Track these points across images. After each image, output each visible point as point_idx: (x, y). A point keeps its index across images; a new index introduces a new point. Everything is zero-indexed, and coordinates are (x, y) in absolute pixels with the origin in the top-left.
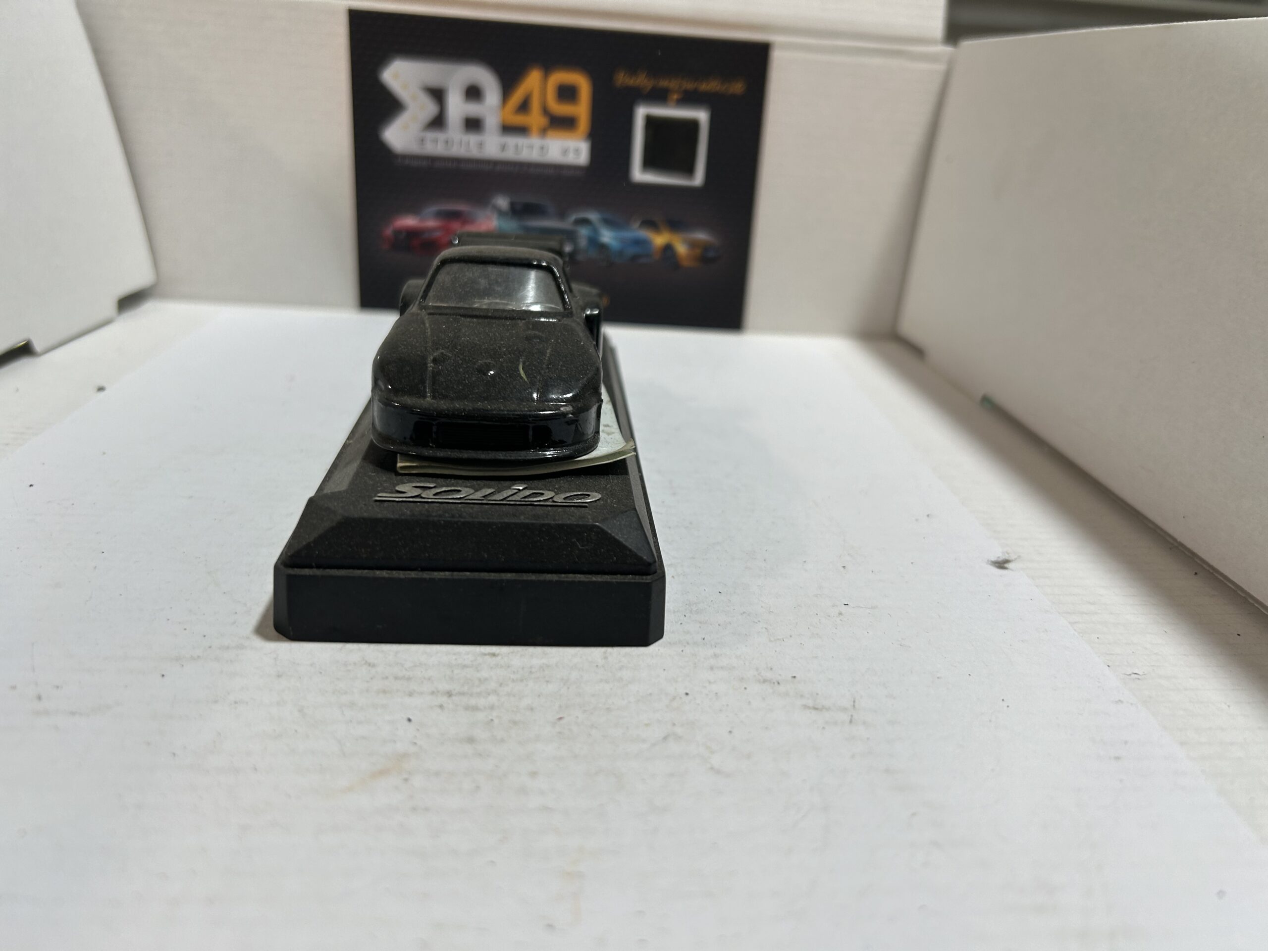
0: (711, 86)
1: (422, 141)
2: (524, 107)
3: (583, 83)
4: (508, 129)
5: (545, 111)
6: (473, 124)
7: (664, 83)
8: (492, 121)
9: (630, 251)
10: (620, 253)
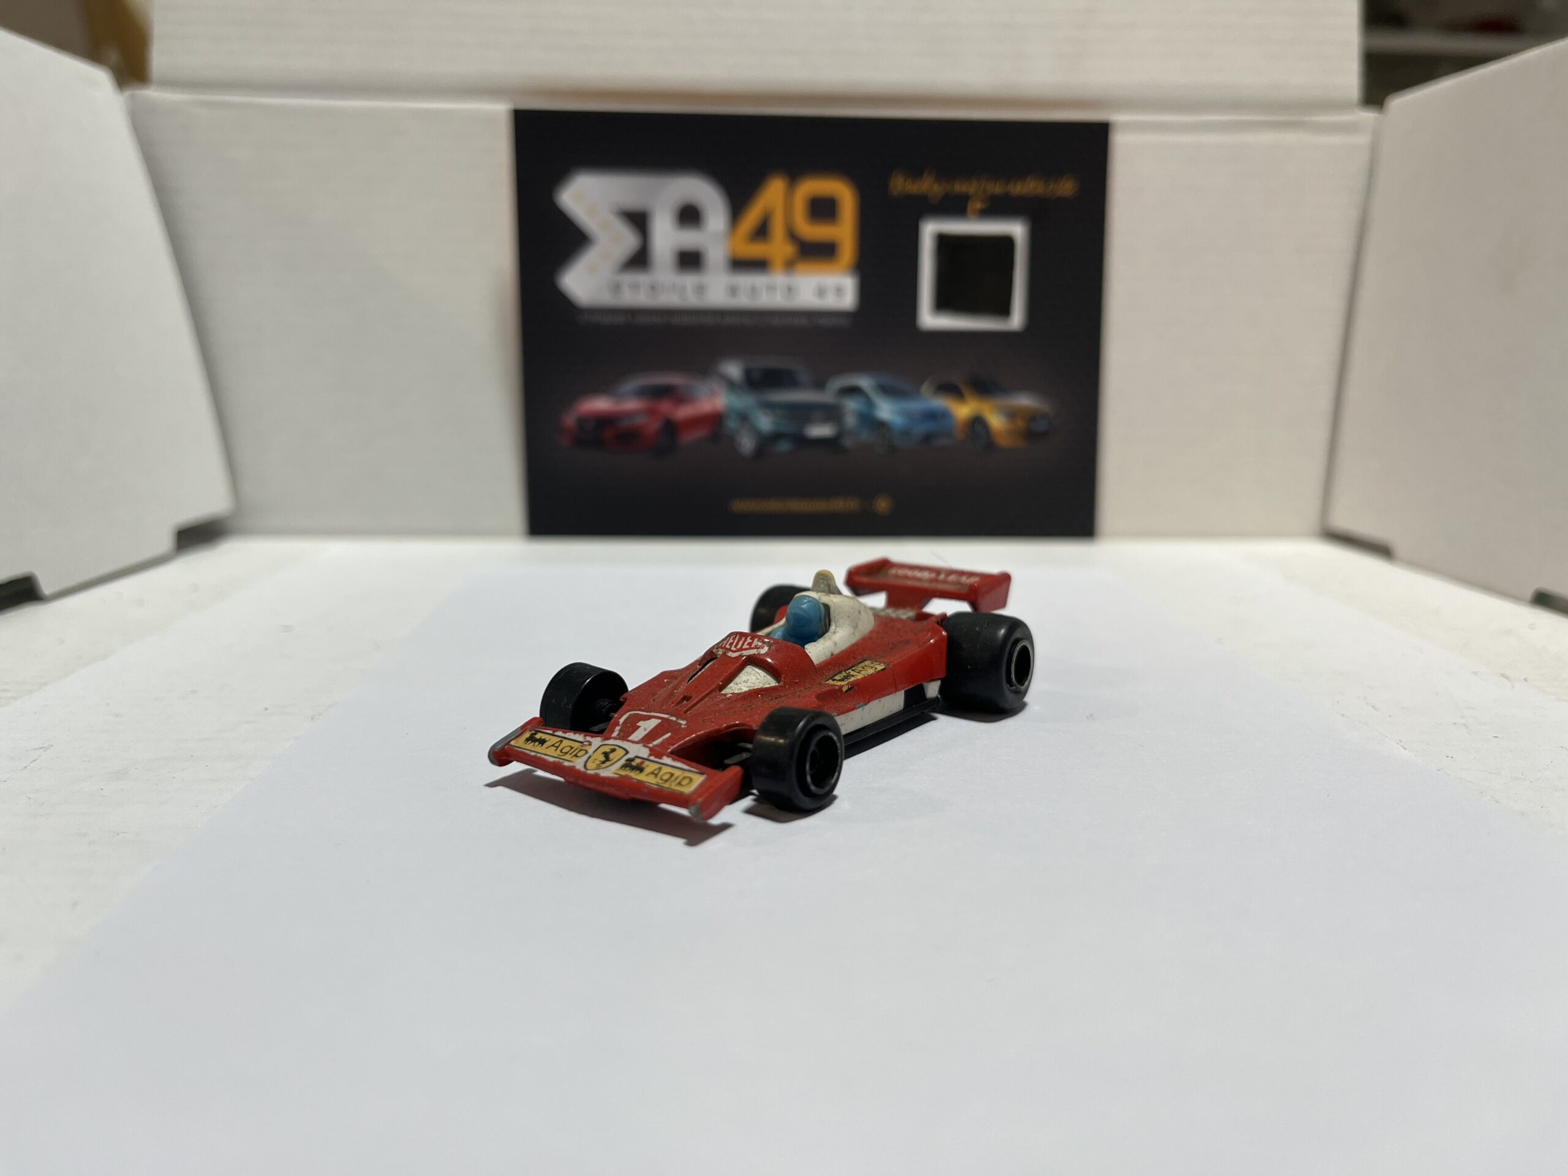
0: (1029, 187)
2: (762, 232)
3: (843, 192)
4: (740, 264)
5: (792, 236)
6: (690, 260)
7: (960, 187)
8: (717, 254)
9: (921, 429)
10: (906, 433)
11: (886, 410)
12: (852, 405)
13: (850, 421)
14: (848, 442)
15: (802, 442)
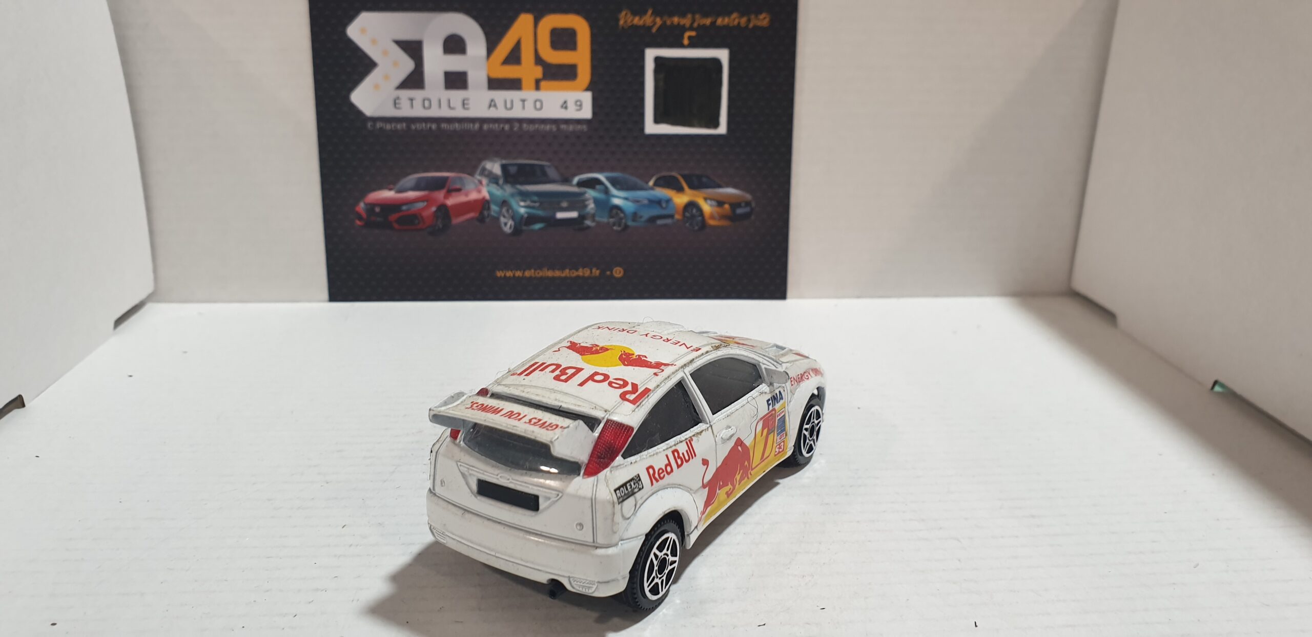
0: (731, 18)
1: (396, 103)
2: (514, 57)
3: (580, 26)
4: (495, 84)
5: (539, 60)
6: (456, 80)
7: (676, 20)
8: (478, 76)
9: (646, 214)
10: (635, 216)
11: (619, 199)
12: (591, 193)
13: (591, 206)
14: (588, 223)
15: (552, 223)
